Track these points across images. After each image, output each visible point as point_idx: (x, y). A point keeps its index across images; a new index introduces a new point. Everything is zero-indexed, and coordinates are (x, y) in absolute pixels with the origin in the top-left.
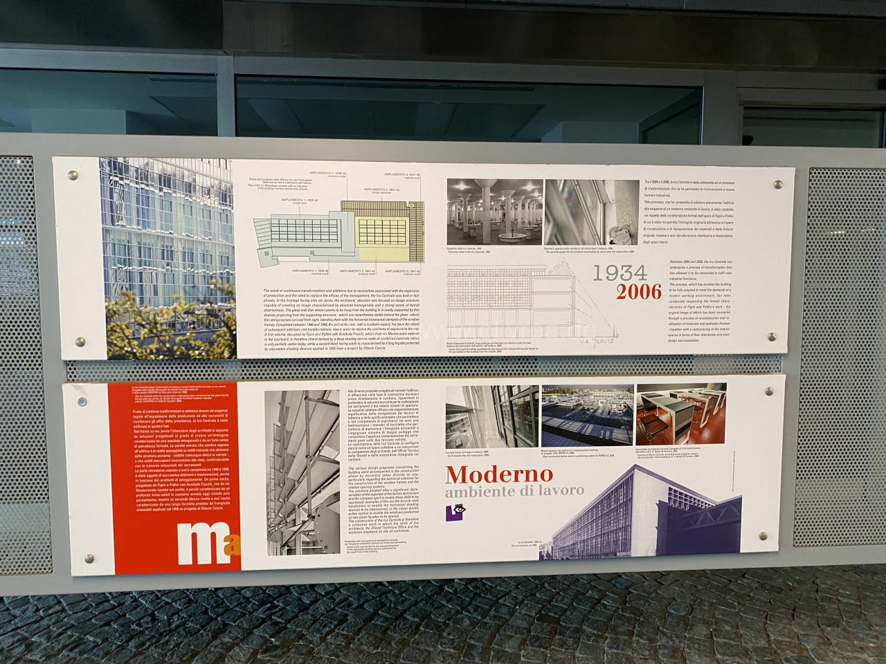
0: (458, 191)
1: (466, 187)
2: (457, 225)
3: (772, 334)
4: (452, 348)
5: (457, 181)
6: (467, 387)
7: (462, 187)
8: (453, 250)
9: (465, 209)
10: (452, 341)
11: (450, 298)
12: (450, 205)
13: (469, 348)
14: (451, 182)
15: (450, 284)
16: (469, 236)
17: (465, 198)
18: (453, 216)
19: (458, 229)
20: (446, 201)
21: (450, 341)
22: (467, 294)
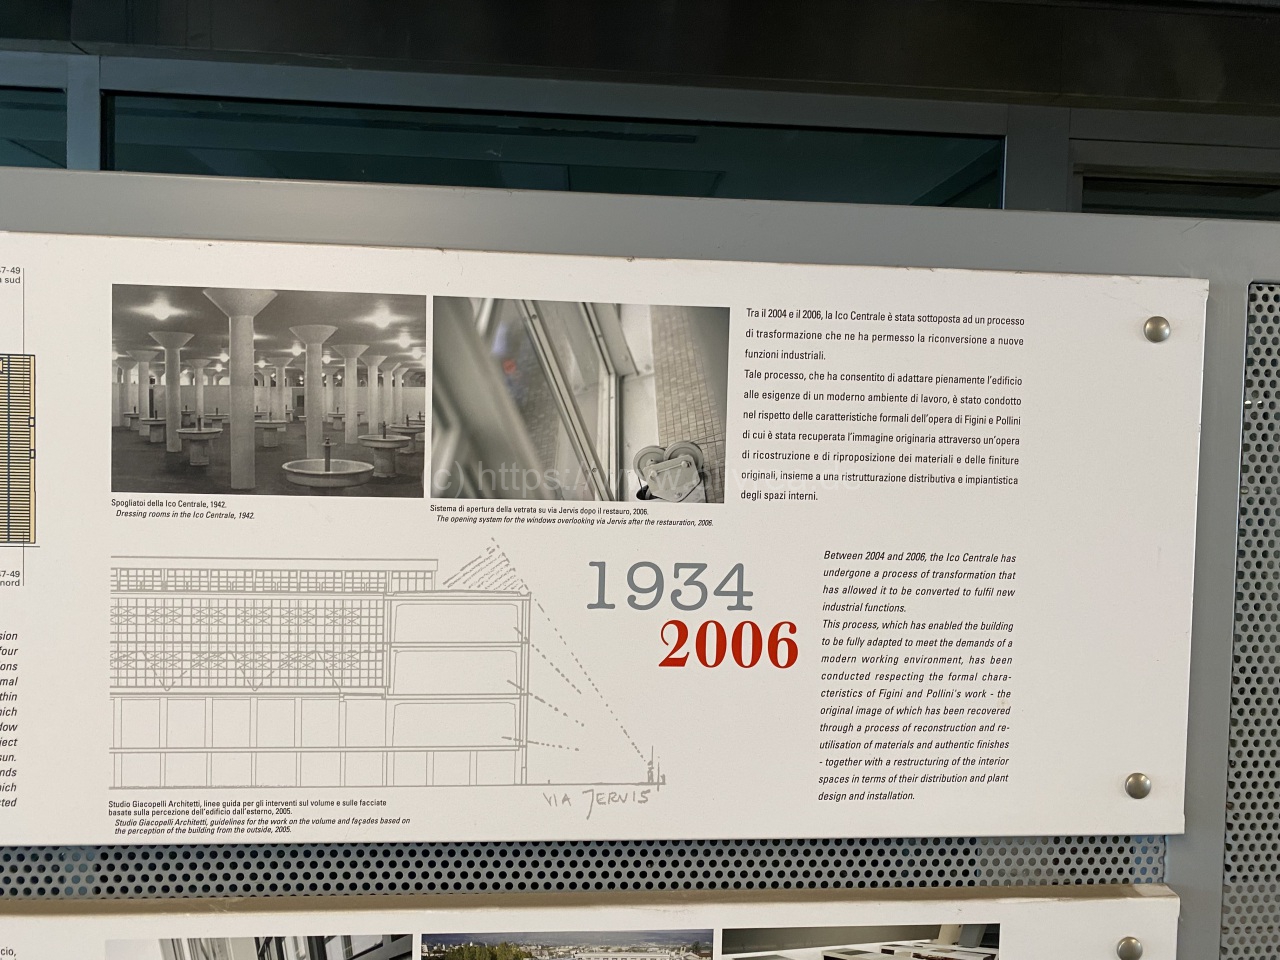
0: (149, 323)
1: (176, 312)
2: (145, 431)
3: (1137, 776)
4: (125, 818)
5: (145, 294)
6: (176, 943)
7: (161, 310)
8: (131, 509)
9: (173, 380)
10: (128, 796)
11: (120, 659)
12: (122, 367)
13: (183, 818)
14: (126, 296)
15: (120, 615)
16: (186, 464)
17: (171, 346)
18: (133, 398)
19: (148, 443)
20: (108, 354)
21: (119, 796)
22: (178, 648)
